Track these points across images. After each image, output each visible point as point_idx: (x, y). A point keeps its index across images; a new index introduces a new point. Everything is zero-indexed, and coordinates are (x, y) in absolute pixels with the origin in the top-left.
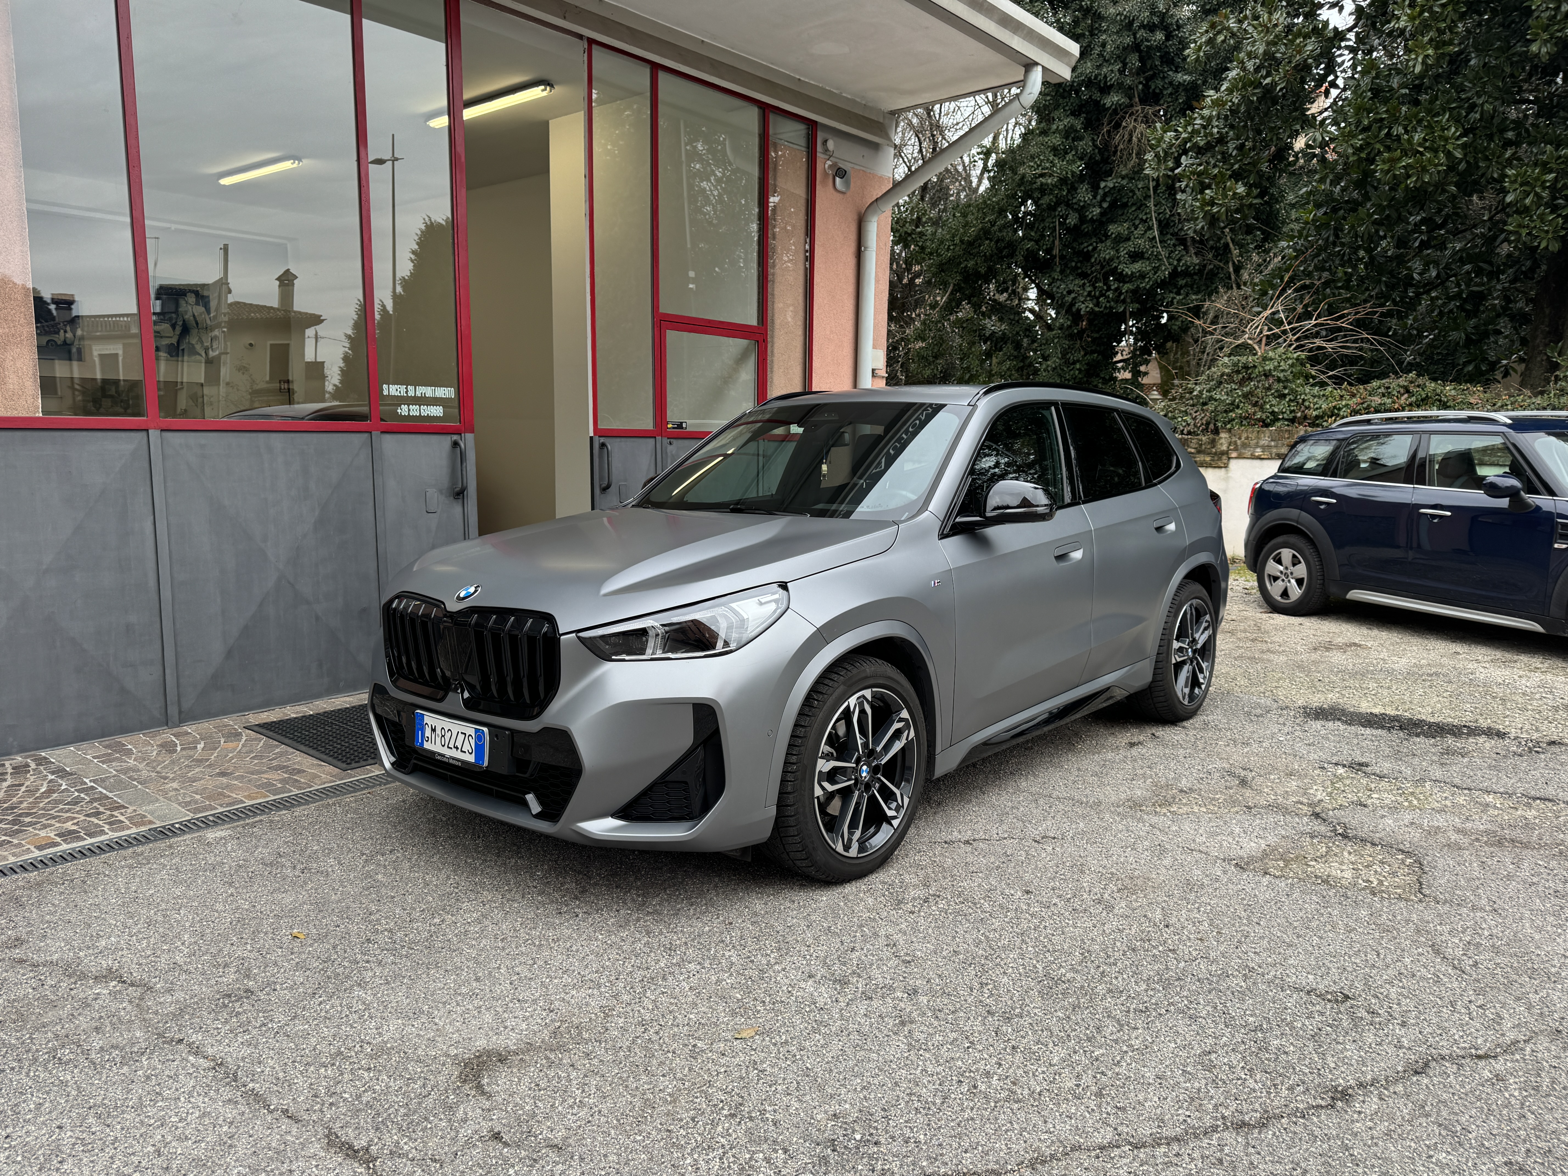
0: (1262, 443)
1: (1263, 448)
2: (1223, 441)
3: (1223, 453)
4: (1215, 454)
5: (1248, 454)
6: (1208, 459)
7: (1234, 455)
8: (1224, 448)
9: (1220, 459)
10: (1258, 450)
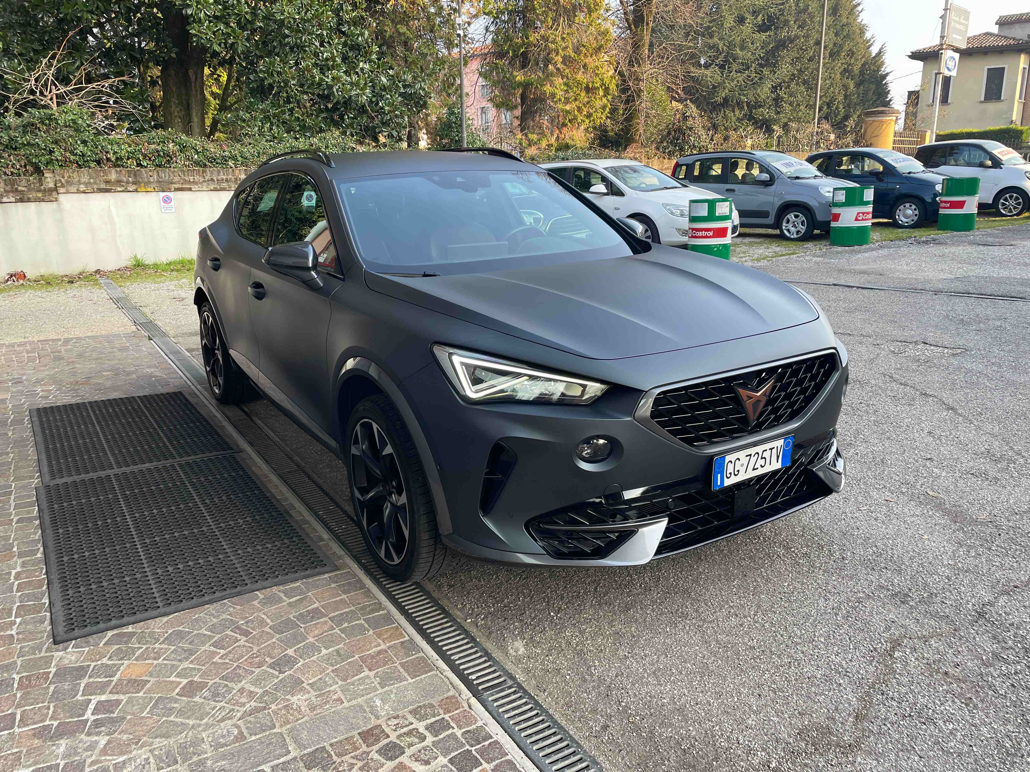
0: (83, 180)
1: (86, 184)
2: (49, 180)
3: (51, 190)
4: (45, 190)
5: (75, 190)
6: (40, 195)
7: (62, 190)
8: (51, 185)
9: (50, 195)
10: (82, 186)
